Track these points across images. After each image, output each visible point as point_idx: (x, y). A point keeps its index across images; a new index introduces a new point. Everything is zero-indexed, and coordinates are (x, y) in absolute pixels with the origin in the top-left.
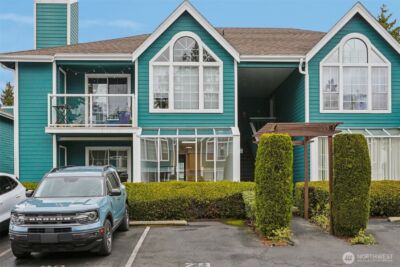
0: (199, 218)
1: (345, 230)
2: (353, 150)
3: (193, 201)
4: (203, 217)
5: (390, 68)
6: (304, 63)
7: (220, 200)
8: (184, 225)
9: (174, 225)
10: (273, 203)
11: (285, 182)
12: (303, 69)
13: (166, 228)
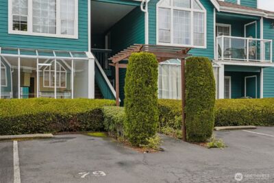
0: (61, 131)
1: (197, 136)
2: (203, 71)
3: (57, 116)
4: (65, 130)
5: (206, 14)
6: (145, 3)
7: (82, 114)
8: (50, 138)
9: (41, 138)
10: (143, 114)
11: (154, 96)
12: (144, 8)
13: (33, 141)
